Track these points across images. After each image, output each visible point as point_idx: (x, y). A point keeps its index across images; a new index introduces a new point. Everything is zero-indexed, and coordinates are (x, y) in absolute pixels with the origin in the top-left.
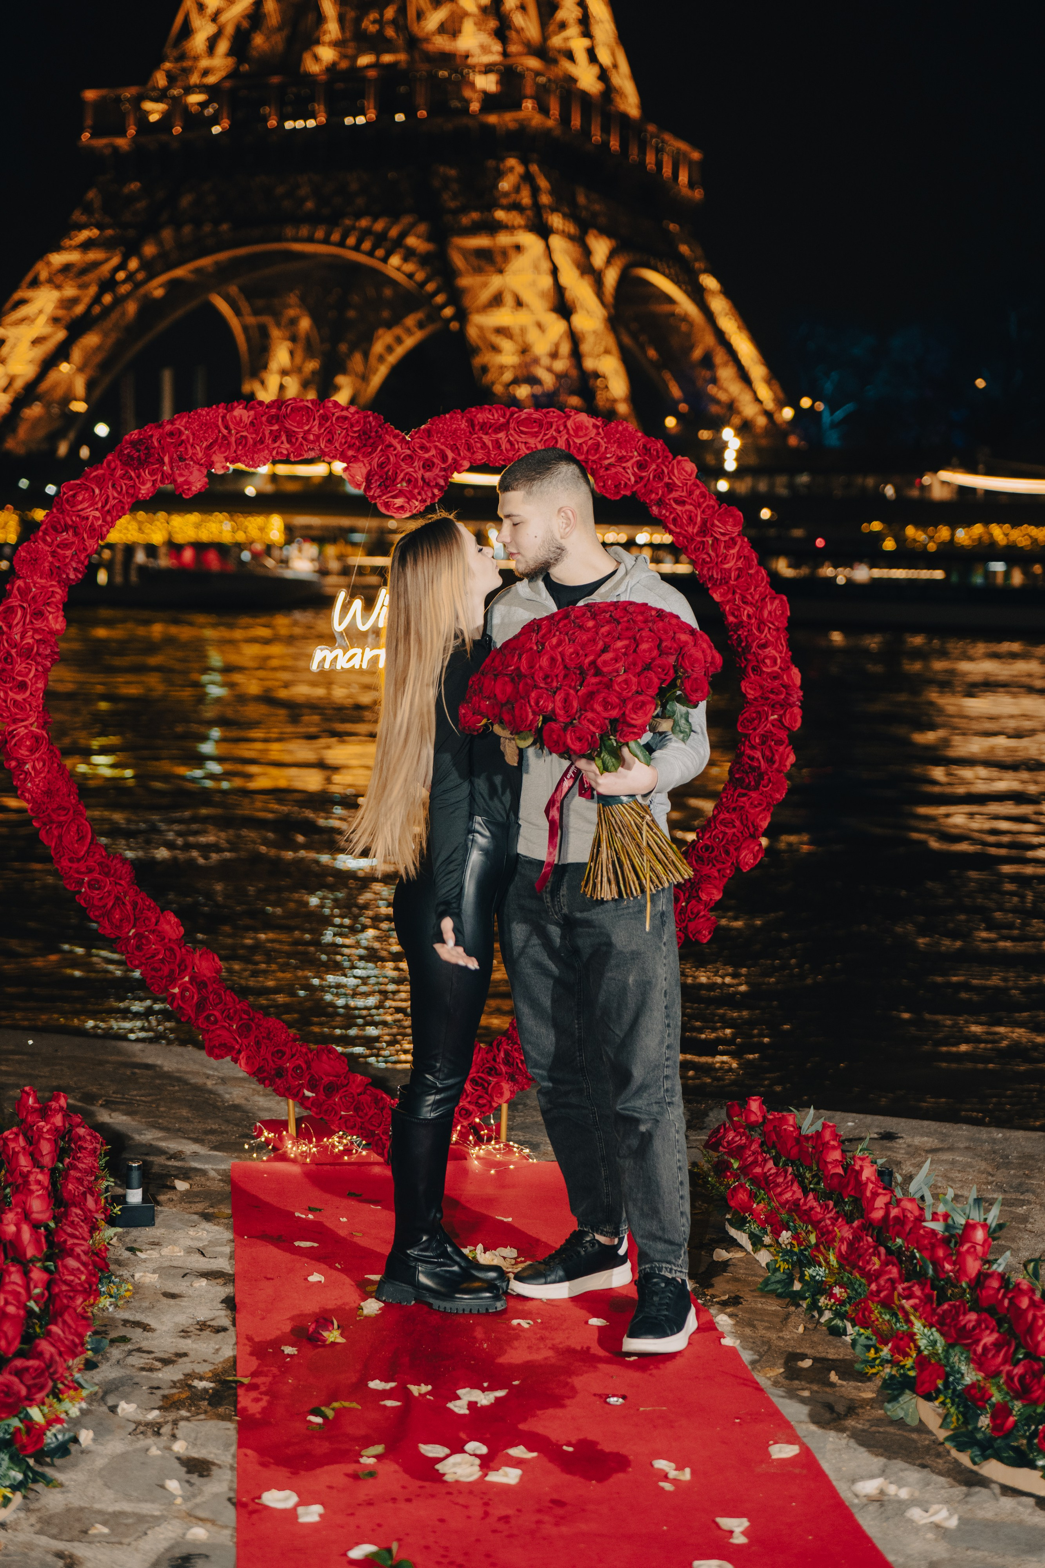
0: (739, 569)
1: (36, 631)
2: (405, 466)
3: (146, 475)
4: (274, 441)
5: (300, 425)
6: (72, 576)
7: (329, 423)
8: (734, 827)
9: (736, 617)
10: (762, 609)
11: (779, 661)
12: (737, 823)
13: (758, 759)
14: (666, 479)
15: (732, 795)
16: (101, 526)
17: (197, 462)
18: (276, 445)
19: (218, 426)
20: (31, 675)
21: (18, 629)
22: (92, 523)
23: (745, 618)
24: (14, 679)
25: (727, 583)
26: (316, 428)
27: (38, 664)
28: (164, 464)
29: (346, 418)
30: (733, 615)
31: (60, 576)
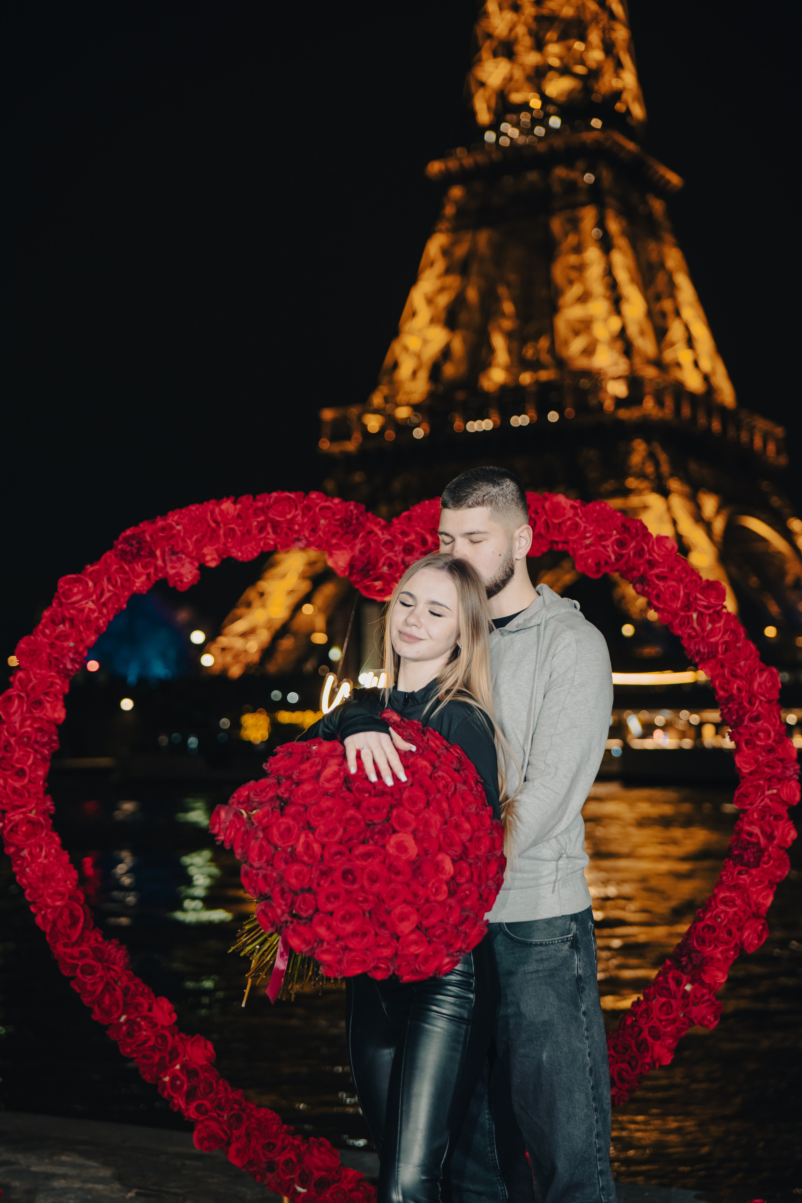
0: (725, 642)
1: (35, 720)
2: (385, 551)
3: (139, 568)
4: (260, 532)
5: (283, 514)
6: (69, 666)
7: (311, 514)
8: (735, 905)
9: (726, 691)
10: (751, 683)
11: (772, 734)
12: (738, 902)
13: (757, 835)
14: (647, 556)
15: (732, 873)
16: (97, 618)
17: (188, 556)
18: (263, 535)
19: (207, 521)
20: (30, 762)
21: (17, 718)
22: (88, 615)
23: (735, 691)
24: (13, 766)
25: (715, 656)
26: (299, 518)
27: (36, 751)
28: (156, 557)
29: (329, 508)
30: (723, 689)
31: (58, 667)
